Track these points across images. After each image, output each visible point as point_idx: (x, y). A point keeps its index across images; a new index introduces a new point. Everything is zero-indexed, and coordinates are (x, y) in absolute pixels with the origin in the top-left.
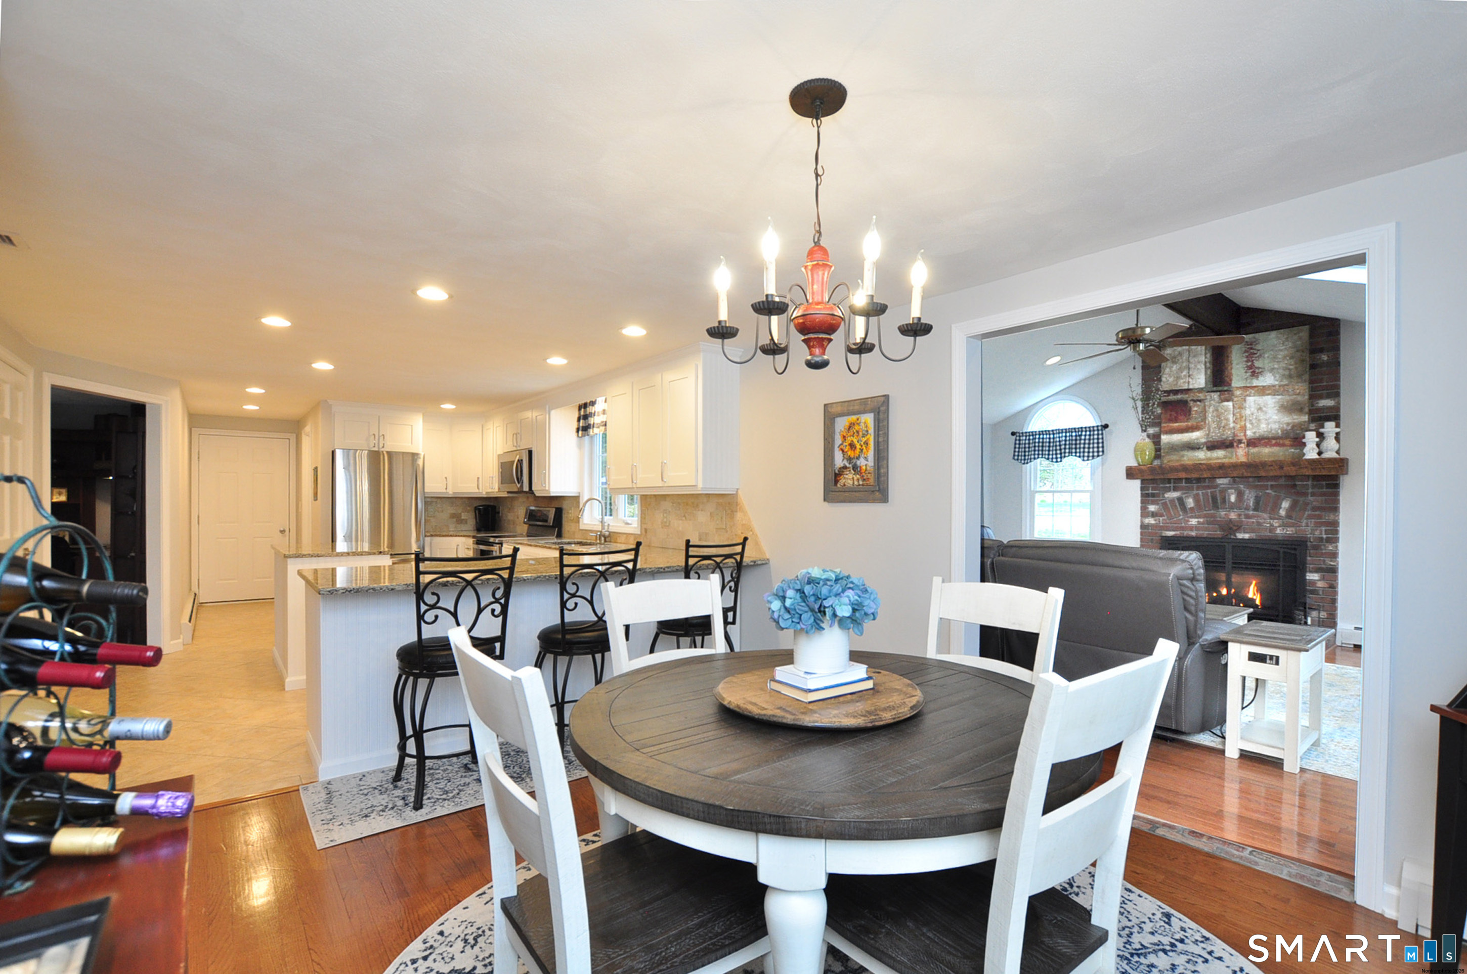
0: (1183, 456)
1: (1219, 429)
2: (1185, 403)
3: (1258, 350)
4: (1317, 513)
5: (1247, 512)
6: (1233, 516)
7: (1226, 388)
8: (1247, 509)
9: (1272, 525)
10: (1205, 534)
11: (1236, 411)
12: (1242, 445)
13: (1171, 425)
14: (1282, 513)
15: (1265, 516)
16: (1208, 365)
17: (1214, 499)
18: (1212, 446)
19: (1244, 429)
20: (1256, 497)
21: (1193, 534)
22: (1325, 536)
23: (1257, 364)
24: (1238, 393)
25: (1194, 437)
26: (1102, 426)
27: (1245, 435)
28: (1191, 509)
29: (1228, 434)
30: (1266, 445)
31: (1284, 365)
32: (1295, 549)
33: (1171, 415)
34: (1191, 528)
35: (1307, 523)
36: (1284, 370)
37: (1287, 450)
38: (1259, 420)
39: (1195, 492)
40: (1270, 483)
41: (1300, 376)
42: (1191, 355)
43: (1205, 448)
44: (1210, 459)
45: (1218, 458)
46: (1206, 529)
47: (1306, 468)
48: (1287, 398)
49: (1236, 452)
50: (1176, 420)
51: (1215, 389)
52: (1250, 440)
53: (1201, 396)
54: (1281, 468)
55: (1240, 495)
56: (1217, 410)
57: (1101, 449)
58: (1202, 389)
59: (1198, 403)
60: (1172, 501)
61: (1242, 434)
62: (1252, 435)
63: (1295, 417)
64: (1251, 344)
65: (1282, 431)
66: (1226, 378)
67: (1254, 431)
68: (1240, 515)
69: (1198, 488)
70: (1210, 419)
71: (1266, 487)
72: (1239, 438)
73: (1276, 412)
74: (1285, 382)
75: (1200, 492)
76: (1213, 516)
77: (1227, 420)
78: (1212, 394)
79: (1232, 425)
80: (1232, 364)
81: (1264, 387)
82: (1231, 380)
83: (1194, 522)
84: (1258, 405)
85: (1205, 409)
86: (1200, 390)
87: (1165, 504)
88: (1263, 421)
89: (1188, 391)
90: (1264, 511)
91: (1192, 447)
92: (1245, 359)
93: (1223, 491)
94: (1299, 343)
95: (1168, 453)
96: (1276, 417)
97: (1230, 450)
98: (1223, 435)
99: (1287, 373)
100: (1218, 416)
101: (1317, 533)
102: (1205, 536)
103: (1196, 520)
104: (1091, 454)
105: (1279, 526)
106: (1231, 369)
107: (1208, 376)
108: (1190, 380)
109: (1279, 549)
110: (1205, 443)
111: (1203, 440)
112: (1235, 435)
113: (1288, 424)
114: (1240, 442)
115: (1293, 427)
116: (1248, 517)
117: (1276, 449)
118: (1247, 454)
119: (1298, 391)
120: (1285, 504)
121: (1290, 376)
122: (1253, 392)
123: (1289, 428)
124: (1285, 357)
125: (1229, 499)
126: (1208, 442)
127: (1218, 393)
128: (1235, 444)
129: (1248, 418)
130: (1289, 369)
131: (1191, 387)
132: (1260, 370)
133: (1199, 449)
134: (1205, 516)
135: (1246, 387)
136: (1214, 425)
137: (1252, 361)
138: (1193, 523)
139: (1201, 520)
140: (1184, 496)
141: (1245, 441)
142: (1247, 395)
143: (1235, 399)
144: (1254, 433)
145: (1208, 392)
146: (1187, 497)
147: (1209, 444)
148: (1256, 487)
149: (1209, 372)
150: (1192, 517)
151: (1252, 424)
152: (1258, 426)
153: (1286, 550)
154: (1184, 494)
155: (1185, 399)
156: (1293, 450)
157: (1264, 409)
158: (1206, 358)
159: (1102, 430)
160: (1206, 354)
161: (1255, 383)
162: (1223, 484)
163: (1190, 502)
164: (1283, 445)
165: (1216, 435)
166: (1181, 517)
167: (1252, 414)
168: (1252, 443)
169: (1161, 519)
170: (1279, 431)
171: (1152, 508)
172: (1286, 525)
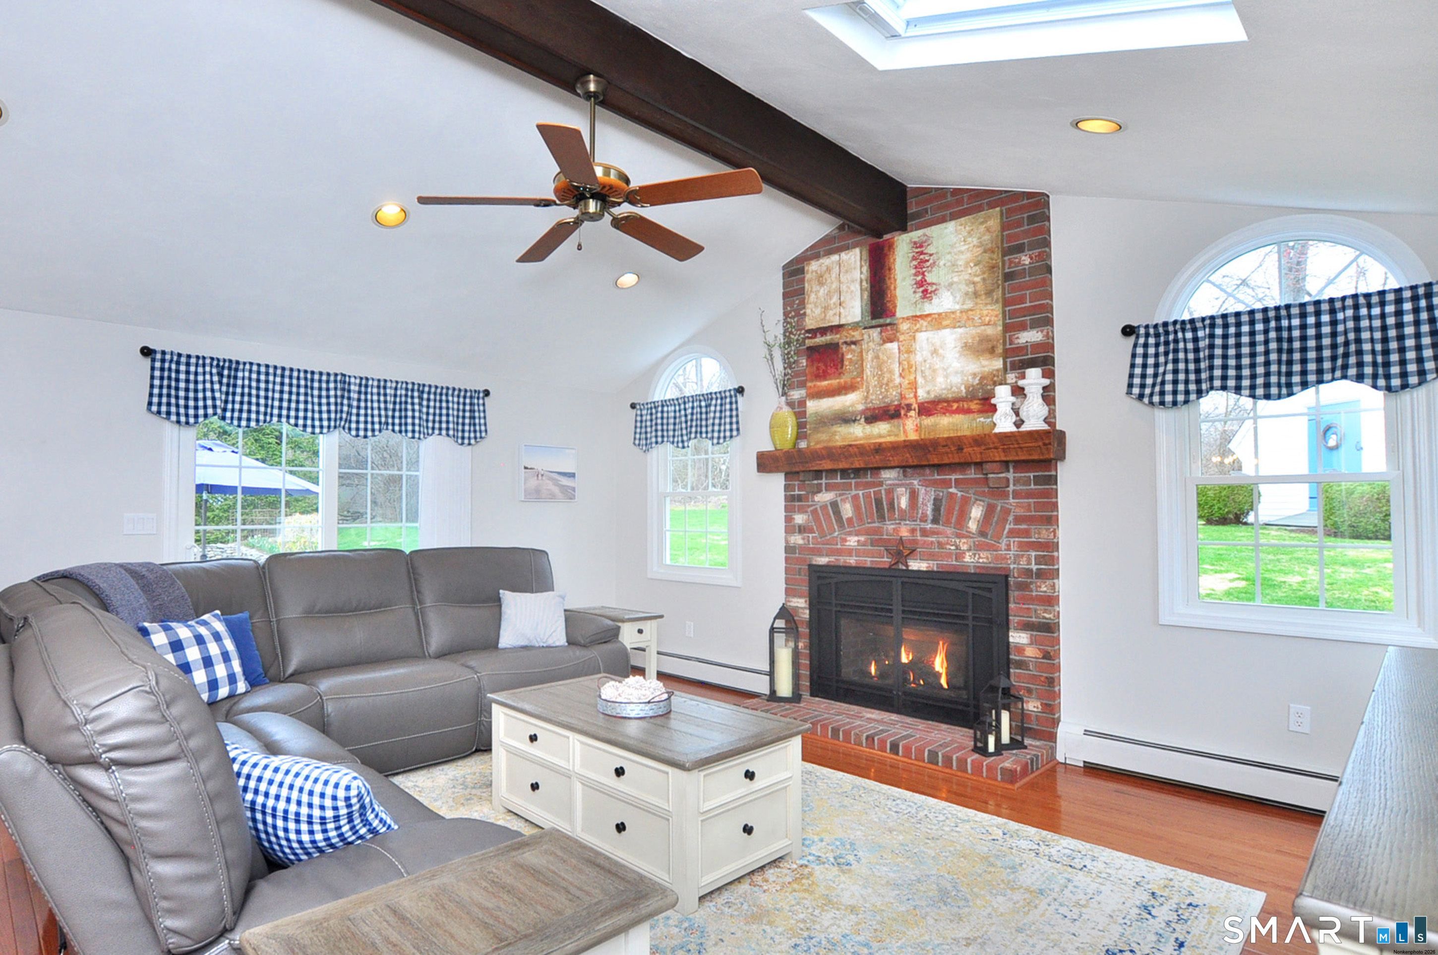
0: (834, 434)
1: (881, 387)
2: (833, 348)
3: (931, 255)
4: (1024, 526)
5: (923, 525)
6: (904, 533)
7: (888, 321)
8: (924, 519)
9: (957, 547)
10: (868, 561)
11: (902, 357)
12: (912, 413)
13: (818, 384)
14: (973, 526)
15: (949, 531)
16: (864, 283)
17: (879, 502)
18: (873, 416)
19: (914, 386)
20: (935, 499)
21: (852, 561)
22: (1034, 567)
23: (930, 278)
24: (904, 327)
25: (848, 404)
26: (735, 389)
27: (916, 397)
28: (850, 520)
29: (893, 396)
30: (947, 411)
31: (967, 277)
32: (990, 590)
33: (818, 368)
34: (850, 552)
35: (1009, 545)
36: (967, 285)
37: (975, 419)
38: (934, 371)
39: (854, 492)
40: (953, 477)
41: (989, 293)
42: (843, 270)
43: (863, 420)
44: (870, 437)
45: (880, 436)
46: (866, 554)
47: (996, 448)
48: (974, 331)
49: (904, 425)
50: (824, 376)
51: (874, 322)
52: (922, 403)
53: (856, 335)
54: (960, 449)
55: (913, 496)
56: (877, 357)
57: (734, 426)
58: (857, 323)
59: (853, 347)
60: (824, 507)
61: (912, 395)
62: (925, 395)
63: (985, 363)
64: (921, 246)
65: (967, 388)
66: (888, 305)
67: (927, 389)
68: (913, 531)
69: (857, 486)
70: (869, 373)
71: (947, 484)
72: (907, 402)
73: (957, 355)
74: (969, 305)
75: (861, 493)
76: (877, 531)
77: (891, 372)
78: (871, 331)
79: (898, 380)
80: (895, 280)
81: (940, 314)
82: (895, 307)
83: (852, 541)
84: (933, 345)
85: (862, 356)
86: (856, 326)
87: (814, 512)
88: (940, 372)
89: (838, 328)
90: (947, 523)
91: (846, 418)
92: (913, 271)
93: (890, 492)
94: (987, 237)
95: (816, 430)
96: (959, 365)
97: (895, 421)
98: (885, 397)
99: (971, 289)
100: (880, 367)
101: (1023, 563)
102: (869, 565)
103: (856, 538)
104: (722, 435)
105: (969, 550)
106: (895, 288)
107: (864, 303)
108: (842, 310)
109: (967, 590)
110: (863, 412)
111: (860, 407)
112: (902, 396)
113: (974, 375)
114: (909, 407)
115: (982, 378)
116: (924, 533)
117: (958, 419)
118: (918, 429)
119: (987, 319)
120: (976, 512)
121: (976, 295)
122: (925, 324)
123: (977, 381)
124: (967, 265)
125: (899, 503)
126: (867, 409)
127: (879, 329)
128: (903, 412)
129: (919, 368)
130: (974, 283)
131: (843, 322)
132: (934, 287)
133: (854, 421)
134: (867, 532)
135: (916, 316)
136: (874, 382)
137: (923, 274)
138: (852, 544)
139: (862, 538)
140: (839, 499)
141: (915, 406)
142: (917, 331)
143: (902, 338)
144: (928, 393)
145: (865, 328)
146: (843, 501)
147: (869, 414)
148: (934, 483)
149: (866, 295)
150: (850, 534)
151: (924, 377)
152: (933, 379)
153: (977, 592)
154: (840, 495)
155: (836, 341)
156: (982, 419)
157: (941, 351)
158: (861, 273)
159: (735, 396)
160: (861, 266)
161: (929, 308)
162: (889, 479)
163: (847, 510)
164: (969, 411)
165: (876, 400)
166: (836, 534)
167: (925, 361)
168: (927, 409)
169: (810, 535)
170: (963, 388)
171: (799, 519)
172: (978, 548)
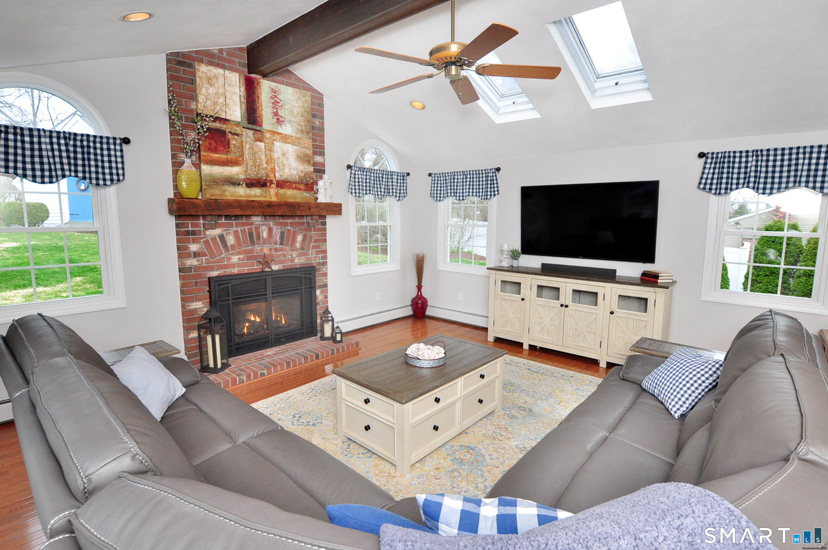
0: (225, 191)
1: (255, 167)
2: (223, 133)
3: (281, 100)
4: (317, 244)
5: (275, 246)
6: (266, 251)
7: (258, 128)
8: (276, 243)
9: (292, 256)
10: (246, 270)
11: (267, 152)
12: (273, 186)
13: (211, 155)
14: (298, 245)
15: (288, 248)
16: (242, 98)
17: (251, 234)
18: (251, 184)
19: (273, 170)
20: (281, 232)
21: (235, 271)
22: (321, 261)
23: (281, 113)
24: (268, 135)
25: (234, 173)
26: (120, 138)
27: (275, 177)
28: (233, 246)
29: (262, 174)
30: (290, 187)
31: (298, 121)
32: (310, 274)
33: (210, 143)
34: (233, 266)
35: (312, 253)
36: (298, 125)
37: (302, 193)
38: (284, 165)
39: (235, 229)
40: (289, 221)
41: (307, 133)
42: (227, 82)
43: (244, 185)
44: (249, 196)
45: (256, 196)
46: (245, 265)
48: (301, 150)
49: (269, 192)
50: (215, 151)
51: (249, 126)
52: (279, 181)
53: (238, 130)
55: (270, 230)
56: (252, 148)
58: (238, 123)
59: (236, 137)
60: (214, 239)
61: (273, 176)
62: (280, 177)
63: (306, 167)
64: (276, 93)
65: (299, 177)
66: (258, 119)
67: (281, 174)
68: (270, 250)
69: (237, 225)
70: (247, 156)
71: (286, 224)
72: (270, 179)
73: (294, 160)
74: (299, 136)
75: (239, 229)
76: (251, 251)
77: (261, 159)
78: (248, 131)
79: (265, 166)
80: (262, 106)
81: (286, 135)
82: (262, 121)
83: (235, 259)
84: (283, 150)
85: (242, 145)
86: (237, 124)
87: (207, 243)
88: (287, 166)
89: (225, 121)
90: (287, 244)
91: (233, 182)
92: (272, 105)
93: (257, 228)
94: (306, 105)
95: (210, 186)
96: (295, 165)
97: (264, 189)
98: (258, 173)
99: (300, 128)
100: (254, 154)
101: (317, 261)
102: (246, 272)
103: (237, 257)
104: (106, 177)
105: (297, 257)
106: (262, 110)
107: (243, 111)
108: (227, 110)
109: (301, 276)
110: (244, 180)
111: (242, 177)
112: (267, 175)
113: (302, 172)
114: (271, 182)
115: (305, 174)
116: (276, 250)
117: (295, 192)
118: (277, 194)
119: (307, 146)
120: (299, 238)
121: (302, 132)
122: (278, 138)
123: (303, 175)
124: (298, 114)
125: (263, 235)
126: (247, 178)
127: (253, 131)
128: (268, 184)
129: (276, 161)
130: (301, 125)
131: (228, 118)
132: (283, 120)
133: (239, 184)
134: (245, 252)
135: (274, 132)
136: (250, 163)
137: (277, 109)
138: (235, 260)
139: (241, 256)
140: (224, 233)
141: (274, 182)
142: (274, 140)
143: (266, 141)
144: (281, 176)
145: (244, 128)
146: (228, 234)
147: (248, 181)
148: (281, 224)
149: (244, 106)
150: (233, 254)
151: (279, 167)
152: (283, 169)
153: (305, 276)
154: (225, 230)
155: (224, 129)
156: (305, 194)
157: (287, 155)
158: (240, 91)
159: (121, 145)
160: (240, 87)
161: (280, 130)
162: (257, 221)
163: (231, 240)
164: (300, 189)
165: (253, 174)
166: (223, 256)
167: (279, 158)
168: (281, 184)
169: (203, 258)
170: (297, 177)
171: (194, 247)
172: (301, 255)
